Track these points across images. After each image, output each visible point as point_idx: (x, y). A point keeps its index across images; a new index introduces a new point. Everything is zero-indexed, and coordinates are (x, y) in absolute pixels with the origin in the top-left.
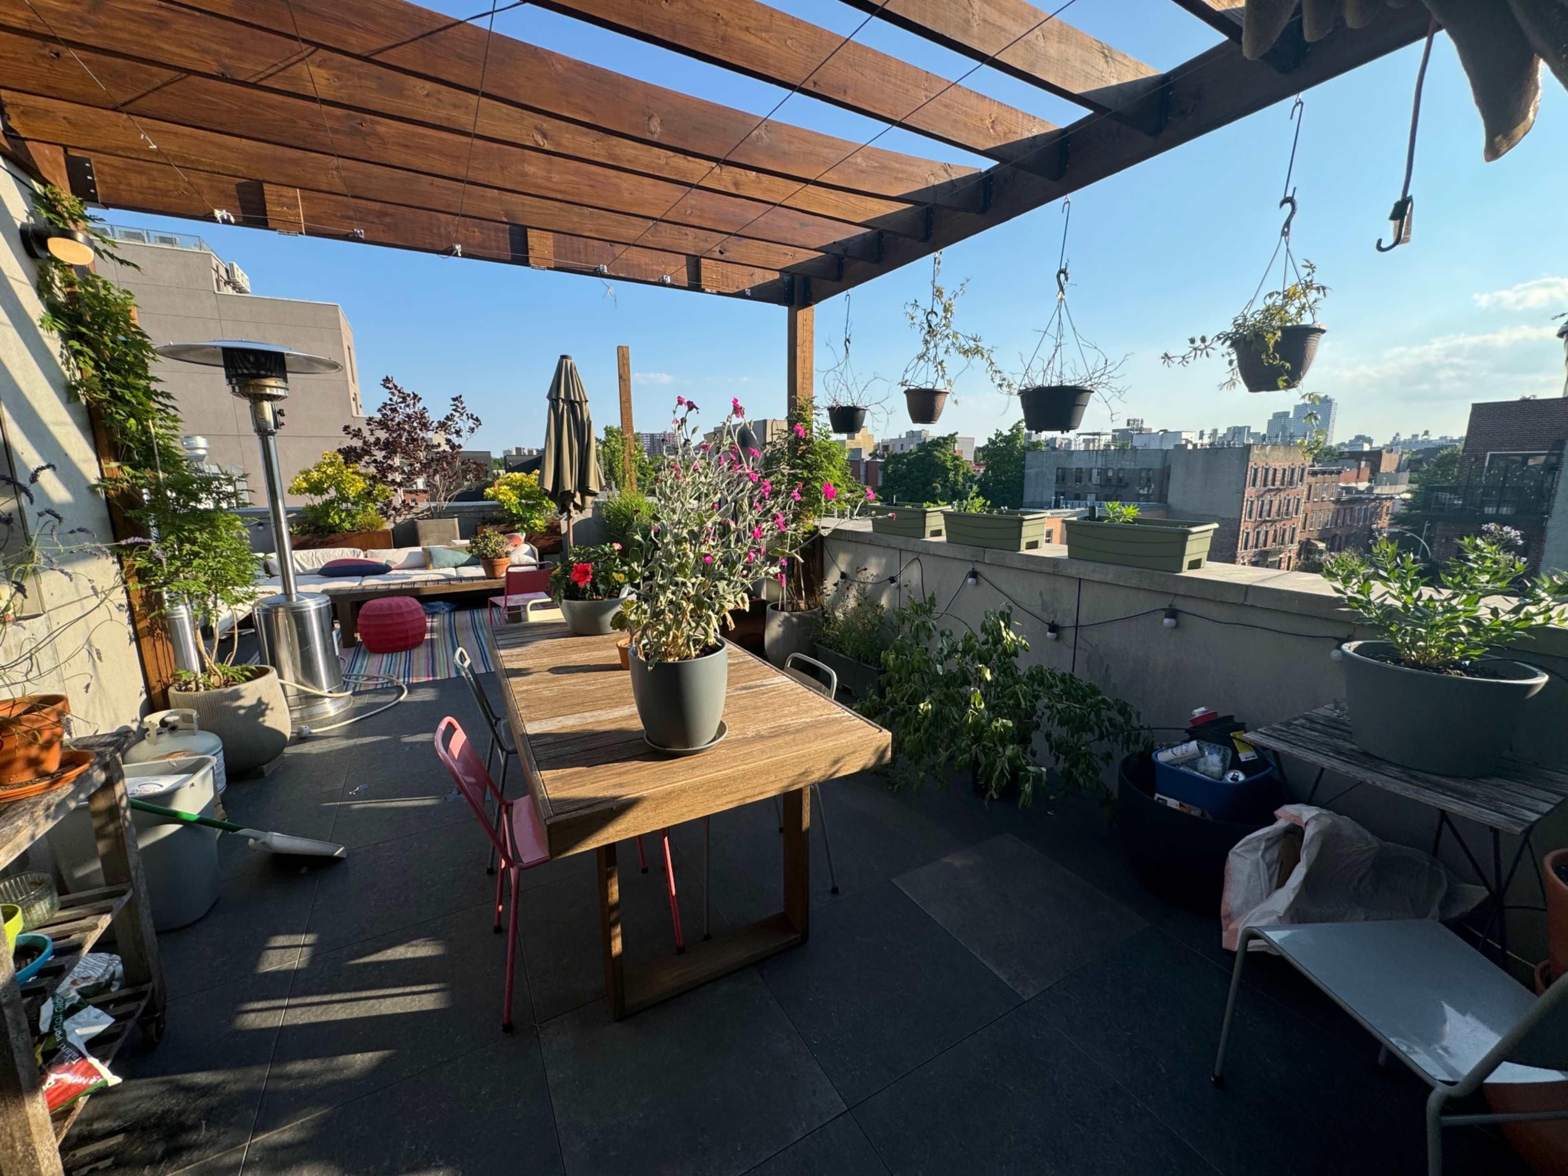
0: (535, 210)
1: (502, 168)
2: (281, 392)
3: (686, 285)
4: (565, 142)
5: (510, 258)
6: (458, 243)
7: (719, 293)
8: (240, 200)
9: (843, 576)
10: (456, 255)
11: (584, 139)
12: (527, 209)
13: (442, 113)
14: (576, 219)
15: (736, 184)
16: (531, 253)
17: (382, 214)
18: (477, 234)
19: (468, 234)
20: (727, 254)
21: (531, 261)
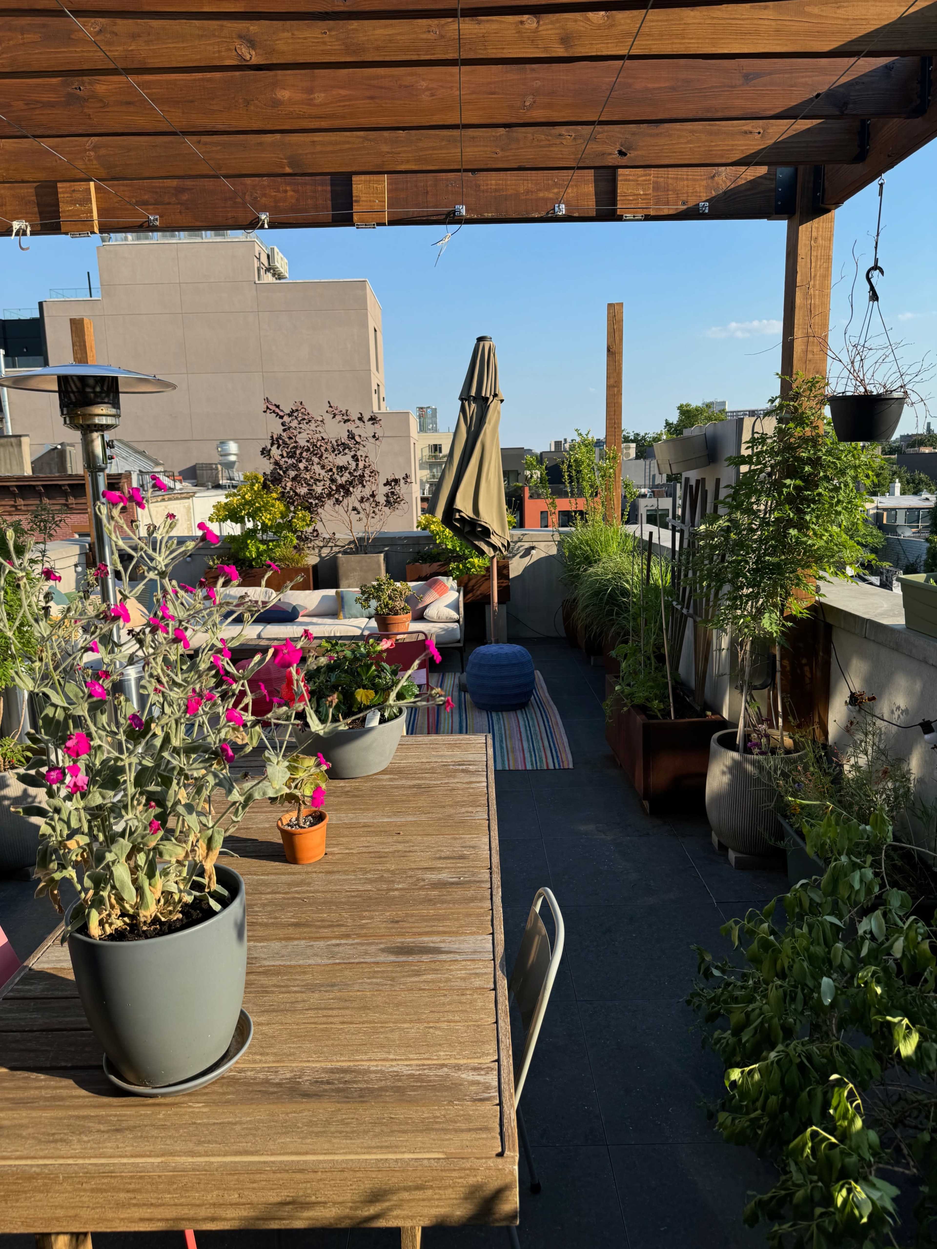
0: (330, 148)
1: (247, 103)
2: (110, 421)
3: (594, 214)
4: (281, 46)
5: (330, 219)
6: (264, 210)
7: (648, 218)
8: (38, 205)
9: (854, 700)
10: (262, 227)
11: (307, 34)
12: (319, 148)
13: (117, 51)
14: (385, 148)
15: (565, 40)
16: (356, 208)
17: (179, 190)
18: (290, 193)
19: (280, 195)
20: (631, 154)
21: (355, 218)
